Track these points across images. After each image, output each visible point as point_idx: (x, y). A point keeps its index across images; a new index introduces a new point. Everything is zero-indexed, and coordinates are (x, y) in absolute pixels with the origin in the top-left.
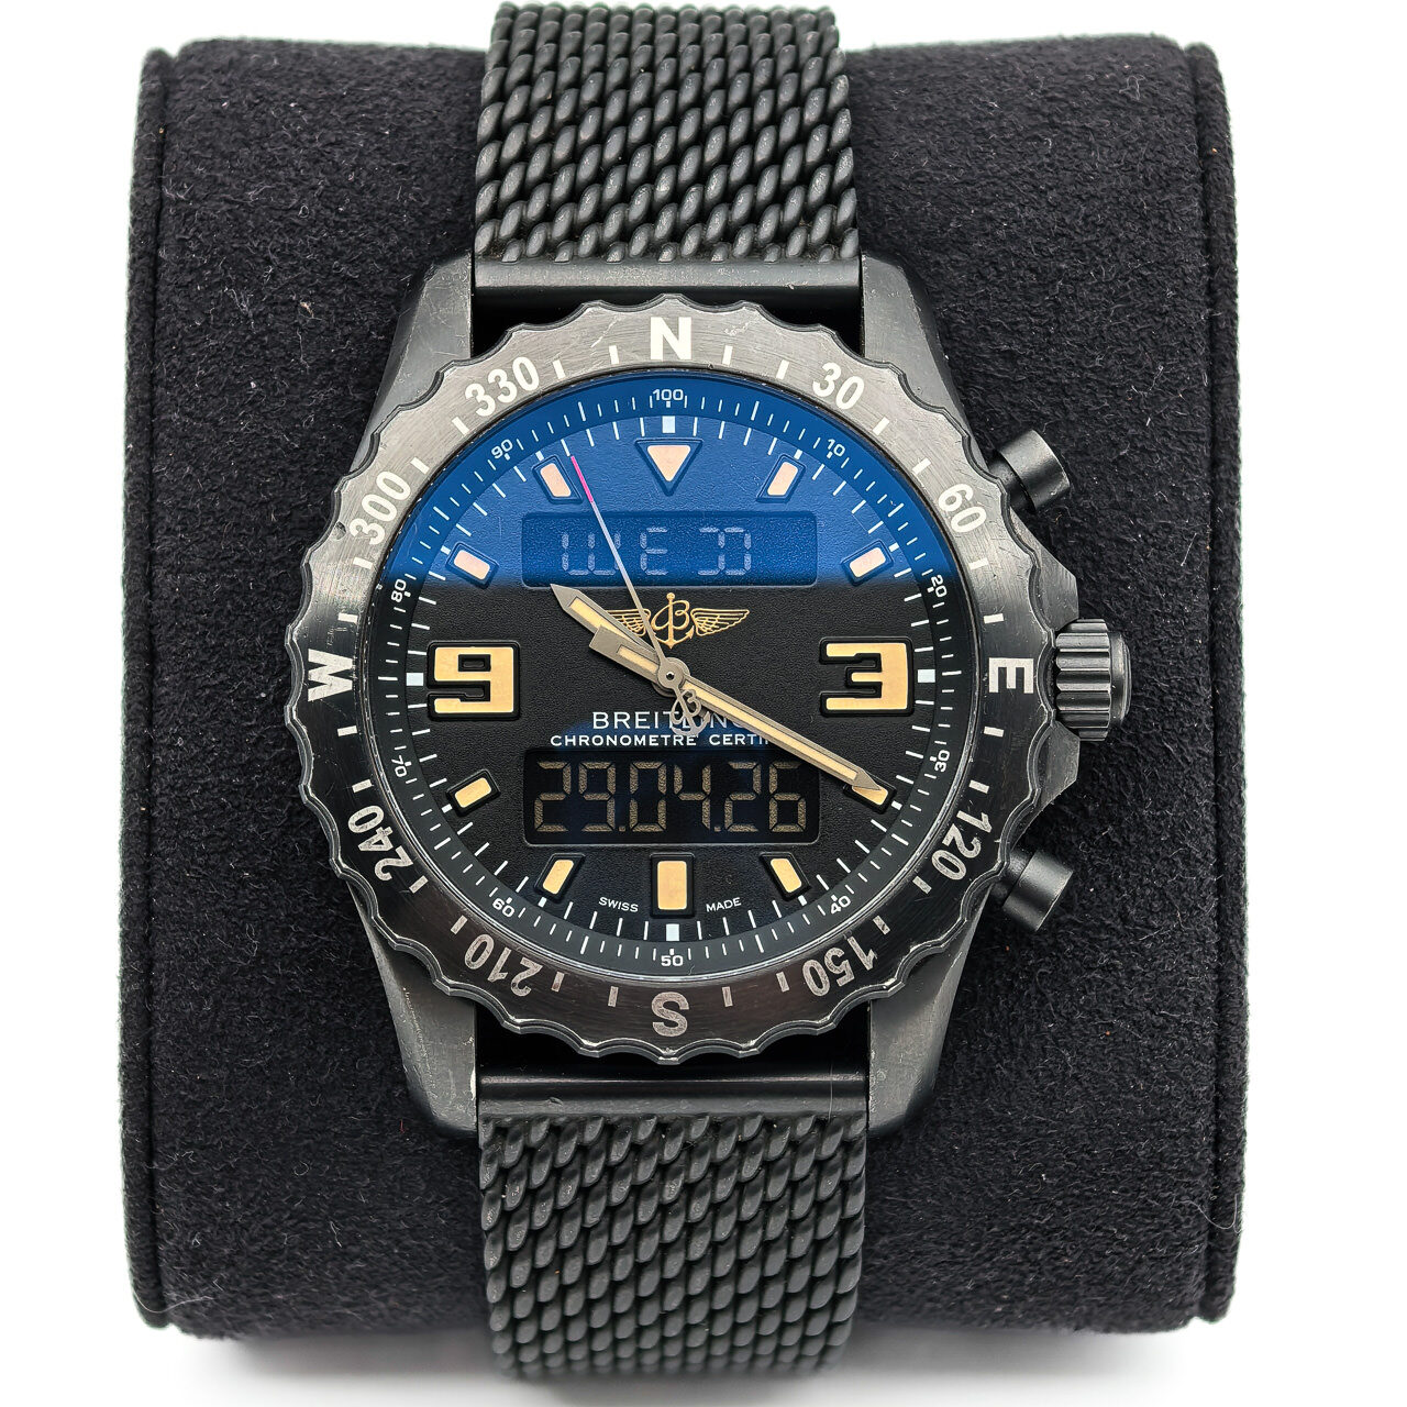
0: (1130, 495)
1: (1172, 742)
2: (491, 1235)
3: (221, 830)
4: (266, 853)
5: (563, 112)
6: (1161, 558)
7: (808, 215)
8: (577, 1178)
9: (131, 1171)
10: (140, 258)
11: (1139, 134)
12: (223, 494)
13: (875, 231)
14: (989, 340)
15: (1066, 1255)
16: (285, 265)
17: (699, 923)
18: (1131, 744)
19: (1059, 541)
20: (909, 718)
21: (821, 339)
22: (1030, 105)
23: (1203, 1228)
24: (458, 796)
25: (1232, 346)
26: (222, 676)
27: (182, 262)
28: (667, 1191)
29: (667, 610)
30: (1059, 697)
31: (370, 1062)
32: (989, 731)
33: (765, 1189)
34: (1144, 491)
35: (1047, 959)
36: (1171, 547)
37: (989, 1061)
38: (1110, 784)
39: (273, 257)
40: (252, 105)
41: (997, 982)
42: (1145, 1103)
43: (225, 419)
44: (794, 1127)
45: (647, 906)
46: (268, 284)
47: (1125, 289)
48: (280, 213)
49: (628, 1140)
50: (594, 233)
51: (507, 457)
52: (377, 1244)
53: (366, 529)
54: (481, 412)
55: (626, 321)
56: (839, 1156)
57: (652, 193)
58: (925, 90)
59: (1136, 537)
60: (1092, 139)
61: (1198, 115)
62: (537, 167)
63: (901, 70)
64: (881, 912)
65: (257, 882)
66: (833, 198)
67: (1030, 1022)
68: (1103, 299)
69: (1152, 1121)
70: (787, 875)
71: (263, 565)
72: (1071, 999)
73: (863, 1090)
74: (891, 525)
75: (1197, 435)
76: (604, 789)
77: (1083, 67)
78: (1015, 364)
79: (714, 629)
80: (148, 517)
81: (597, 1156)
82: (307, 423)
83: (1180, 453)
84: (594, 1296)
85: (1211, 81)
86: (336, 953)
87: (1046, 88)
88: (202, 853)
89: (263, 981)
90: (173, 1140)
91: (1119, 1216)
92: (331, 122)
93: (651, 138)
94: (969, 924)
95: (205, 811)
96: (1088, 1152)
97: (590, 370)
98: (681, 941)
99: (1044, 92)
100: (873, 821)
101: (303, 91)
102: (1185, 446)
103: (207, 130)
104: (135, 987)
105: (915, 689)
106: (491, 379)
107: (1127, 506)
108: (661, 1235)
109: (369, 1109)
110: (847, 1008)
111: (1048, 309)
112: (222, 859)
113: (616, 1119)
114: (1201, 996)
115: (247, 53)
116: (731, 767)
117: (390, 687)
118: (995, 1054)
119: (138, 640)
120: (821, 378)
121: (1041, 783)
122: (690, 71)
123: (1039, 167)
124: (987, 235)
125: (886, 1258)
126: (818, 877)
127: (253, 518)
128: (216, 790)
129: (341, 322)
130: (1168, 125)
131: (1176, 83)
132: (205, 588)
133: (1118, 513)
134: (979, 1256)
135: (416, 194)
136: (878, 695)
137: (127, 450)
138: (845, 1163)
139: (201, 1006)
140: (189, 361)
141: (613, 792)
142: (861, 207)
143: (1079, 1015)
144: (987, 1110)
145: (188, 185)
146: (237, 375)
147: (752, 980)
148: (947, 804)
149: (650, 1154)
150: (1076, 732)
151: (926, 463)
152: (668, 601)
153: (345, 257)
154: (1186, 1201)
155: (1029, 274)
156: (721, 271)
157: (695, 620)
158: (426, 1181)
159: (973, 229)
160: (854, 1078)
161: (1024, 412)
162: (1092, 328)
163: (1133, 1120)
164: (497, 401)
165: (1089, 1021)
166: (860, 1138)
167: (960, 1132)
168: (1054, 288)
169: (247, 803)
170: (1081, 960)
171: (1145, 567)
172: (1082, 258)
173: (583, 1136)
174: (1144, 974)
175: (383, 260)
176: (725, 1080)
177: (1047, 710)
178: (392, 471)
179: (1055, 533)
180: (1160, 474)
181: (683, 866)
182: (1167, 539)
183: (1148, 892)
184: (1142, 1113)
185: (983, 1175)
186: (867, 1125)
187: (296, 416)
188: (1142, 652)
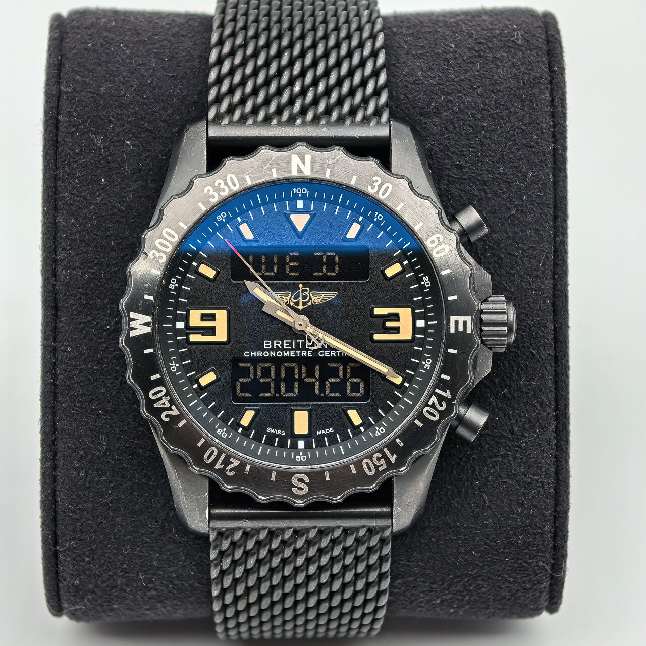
0: (516, 233)
1: (535, 349)
2: (215, 581)
3: (88, 391)
4: (109, 402)
5: (250, 51)
6: (530, 263)
7: (365, 101)
8: (256, 556)
9: (46, 550)
10: (50, 120)
11: (521, 61)
12: (89, 232)
13: (396, 107)
14: (450, 159)
15: (484, 588)
16: (118, 123)
17: (313, 440)
18: (516, 350)
19: (482, 254)
20: (412, 343)
21: (372, 164)
22: (469, 46)
23: (548, 575)
24: (200, 380)
25: (564, 161)
26: (89, 318)
27: (70, 122)
28: (298, 562)
29: (299, 292)
30: (483, 334)
31: (158, 500)
32: (450, 351)
33: (344, 561)
34: (522, 231)
35: (476, 451)
36: (535, 257)
37: (449, 499)
38: (505, 369)
39: (113, 119)
40: (102, 45)
41: (453, 462)
42: (521, 519)
43: (90, 196)
44: (358, 532)
45: (289, 432)
46: (111, 132)
47: (514, 135)
48: (116, 98)
49: (280, 538)
50: (264, 110)
51: (224, 220)
52: (162, 583)
53: (157, 255)
54: (212, 200)
55: (280, 157)
56: (378, 545)
57: (292, 91)
58: (420, 38)
59: (519, 252)
60: (498, 63)
61: (549, 50)
62: (237, 78)
63: (408, 28)
64: (399, 436)
65: (106, 416)
66: (377, 93)
67: (468, 480)
68: (504, 140)
69: (525, 527)
70: (355, 418)
71: (108, 265)
72: (487, 470)
73: (390, 516)
74: (405, 252)
75: (547, 204)
76: (269, 376)
77: (494, 27)
78: (462, 171)
79: (321, 301)
80: (54, 242)
81: (265, 546)
82: (129, 198)
83: (540, 213)
84: (263, 607)
85: (554, 33)
86: (142, 449)
87: (477, 38)
88: (79, 402)
89: (108, 462)
90: (66, 536)
91: (509, 570)
92: (140, 53)
93: (291, 63)
94: (440, 440)
95: (81, 382)
96: (495, 541)
97: (263, 180)
98: (305, 448)
99: (476, 39)
100: (395, 392)
101: (126, 38)
102: (542, 210)
103: (82, 58)
104: (48, 464)
105: (415, 329)
106: (216, 184)
107: (514, 238)
108: (295, 581)
109: (158, 522)
110: (383, 480)
111: (477, 144)
112: (89, 405)
113: (274, 529)
114: (548, 469)
115: (100, 19)
116: (329, 366)
117: (168, 329)
118: (452, 496)
119: (49, 301)
120: (372, 183)
121: (474, 373)
122: (309, 30)
123: (473, 76)
124: (449, 109)
125: (399, 589)
126: (370, 418)
127: (103, 243)
128: (86, 372)
129: (145, 150)
130: (534, 56)
131: (538, 35)
132: (81, 277)
133: (510, 241)
134: (443, 588)
135: (180, 89)
136: (398, 332)
137: (44, 211)
138: (381, 549)
139: (79, 474)
140: (73, 169)
141: (273, 378)
142: (390, 97)
143: (491, 478)
144: (448, 522)
145: (73, 85)
146: (96, 176)
147: (339, 468)
148: (431, 384)
149: (290, 545)
150: (490, 349)
151: (421, 224)
152: (299, 288)
153: (146, 119)
154: (540, 564)
155: (469, 128)
156: (324, 129)
157: (312, 297)
158: (184, 555)
159: (443, 106)
160: (386, 510)
161: (466, 193)
162: (498, 154)
163: (516, 527)
164: (219, 195)
165: (496, 480)
166: (388, 537)
167: (435, 532)
168: (480, 135)
169: (101, 378)
170: (492, 452)
171: (523, 267)
172: (494, 120)
173: (259, 537)
174: (521, 458)
175: (165, 121)
176: (325, 511)
177: (477, 340)
178: (169, 228)
179: (480, 250)
180: (530, 223)
181: (306, 413)
182: (533, 253)
183: (523, 420)
184: (520, 523)
185: (445, 552)
186: (392, 531)
187: (124, 195)
188: (521, 307)
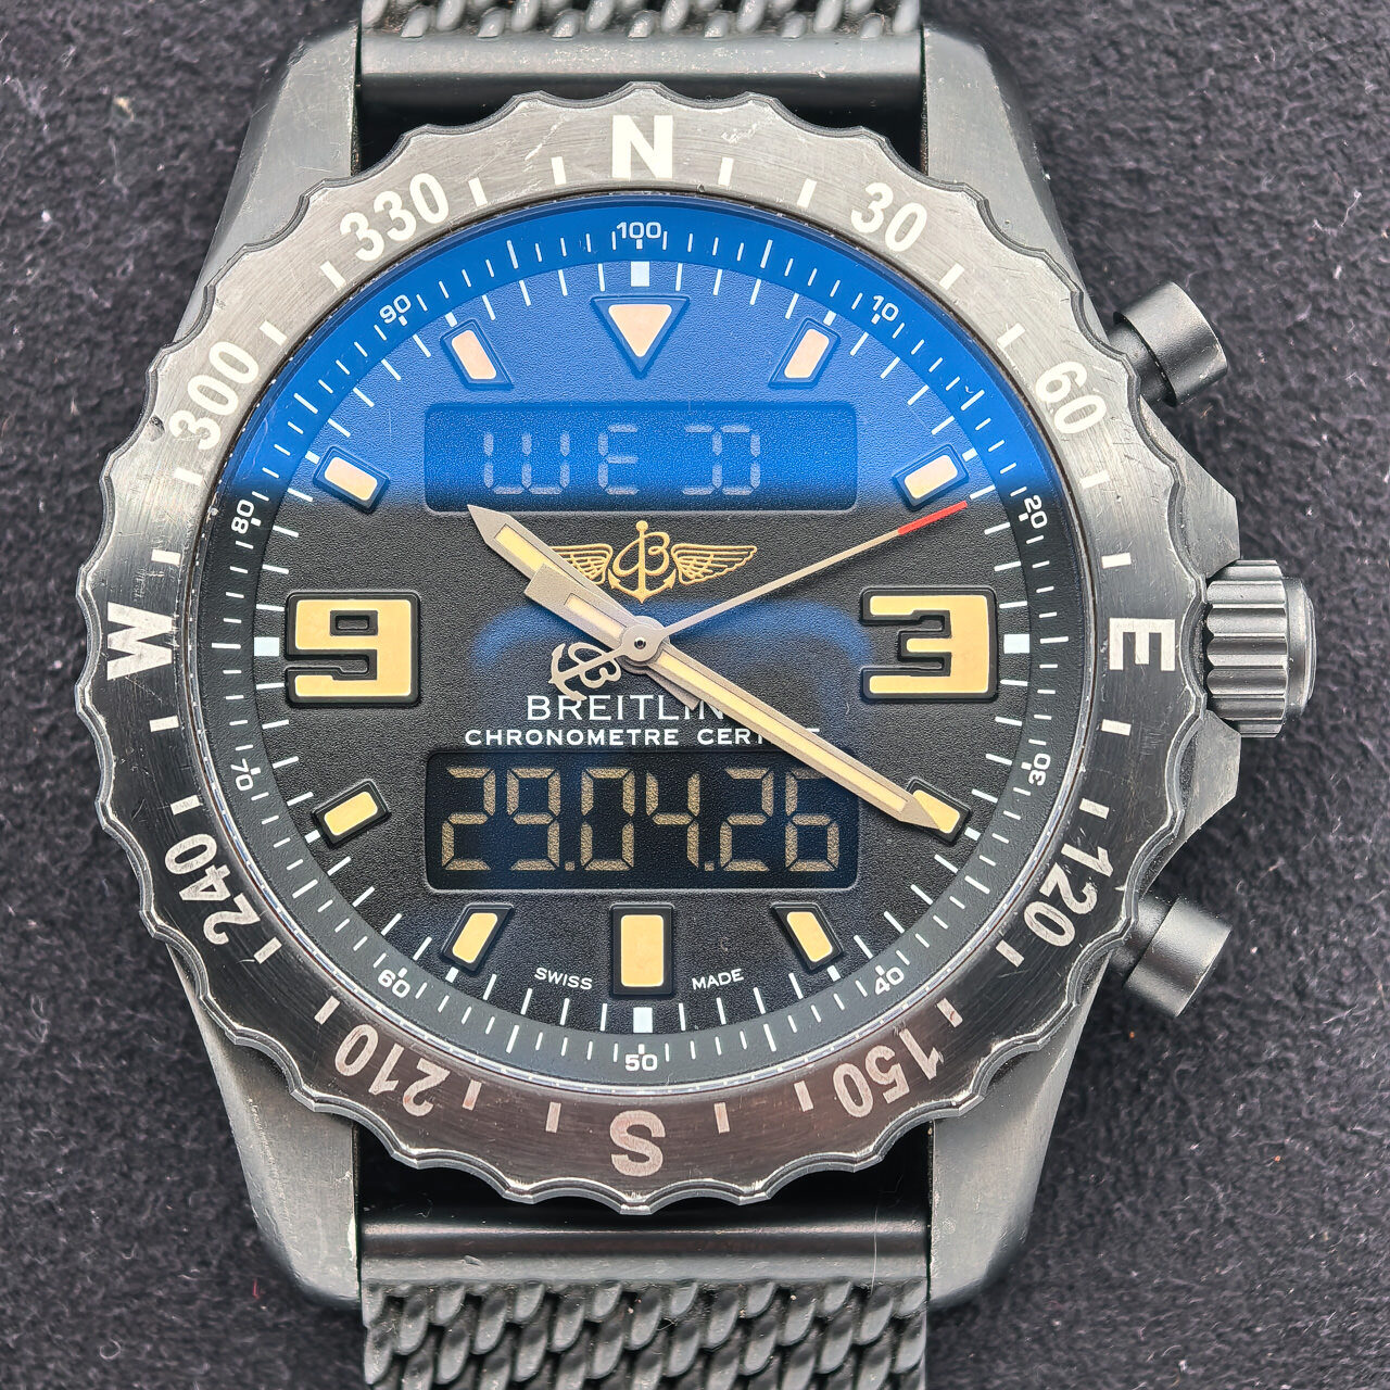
0: (1311, 379)
1: (1371, 736)
4: (60, 893)
6: (1355, 470)
8: (506, 1370)
14: (1107, 153)
16: (94, 44)
17: (681, 1006)
18: (1311, 739)
19: (1209, 444)
20: (990, 706)
21: (865, 147)
24: (329, 818)
28: (637, 1389)
29: (636, 547)
30: (1211, 675)
31: (208, 1196)
32: (1109, 726)
33: (779, 1386)
34: (1331, 372)
35: (1190, 1050)
36: (1371, 454)
37: (1104, 1199)
38: (1281, 796)
39: (76, 32)
41: (1118, 1084)
42: (1331, 1261)
43: (4, 266)
44: (821, 1298)
45: (604, 981)
46: (68, 72)
47: (1304, 81)
49: (579, 1316)
51: (403, 321)
53: (194, 426)
54: (363, 255)
55: (578, 120)
56: (886, 1339)
59: (1320, 439)
64: (949, 994)
65: (47, 936)
67: (1164, 1140)
68: (1273, 95)
69: (1341, 1286)
70: (812, 937)
71: (59, 477)
72: (1224, 1108)
73: (923, 1246)
74: (966, 422)
76: (542, 807)
78: (1145, 189)
79: (705, 574)
81: (534, 1340)
82: (124, 272)
86: (160, 1037)
89: (54, 1079)
94: (1078, 1009)
96: (1248, 1330)
97: (523, 193)
98: (655, 1032)
100: (938, 857)
105: (999, 661)
106: (378, 207)
107: (1303, 397)
109: (208, 1264)
110: (898, 1134)
111: (1193, 109)
113: (562, 1287)
116: (729, 777)
117: (229, 659)
118: (1114, 1187)
120: (864, 204)
121: (1185, 800)
126: (857, 939)
127: (45, 408)
129: (173, 127)
133: (1293, 406)
136: (946, 672)
138: (895, 1349)
141: (556, 812)
143: (1234, 1133)
144: (1102, 1269)
146: (23, 203)
147: (758, 1094)
148: (1047, 832)
149: (612, 1337)
150: (1234, 725)
151: (1018, 330)
152: (637, 534)
153: (179, 33)
155: (1165, 59)
156: (719, 52)
157: (678, 561)
158: (290, 1368)
160: (911, 1228)
161: (1157, 258)
162: (1256, 138)
163: (1312, 1285)
164: (386, 239)
165: (1250, 1141)
166: (918, 1314)
167: (1062, 1300)
168: (1201, 79)
169: (34, 821)
170: (1238, 1052)
171: (1333, 482)
172: (1243, 36)
173: (513, 1311)
174: (1329, 1073)
175: (234, 38)
176: (718, 1232)
177: (1195, 694)
178: (231, 341)
179: (1202, 433)
180: (1354, 349)
181: (658, 922)
182: (1364, 443)
183: (1336, 954)
184: (1326, 1274)
185: (1096, 1361)
186: (928, 1296)
187: (108, 261)
188: (1327, 605)
